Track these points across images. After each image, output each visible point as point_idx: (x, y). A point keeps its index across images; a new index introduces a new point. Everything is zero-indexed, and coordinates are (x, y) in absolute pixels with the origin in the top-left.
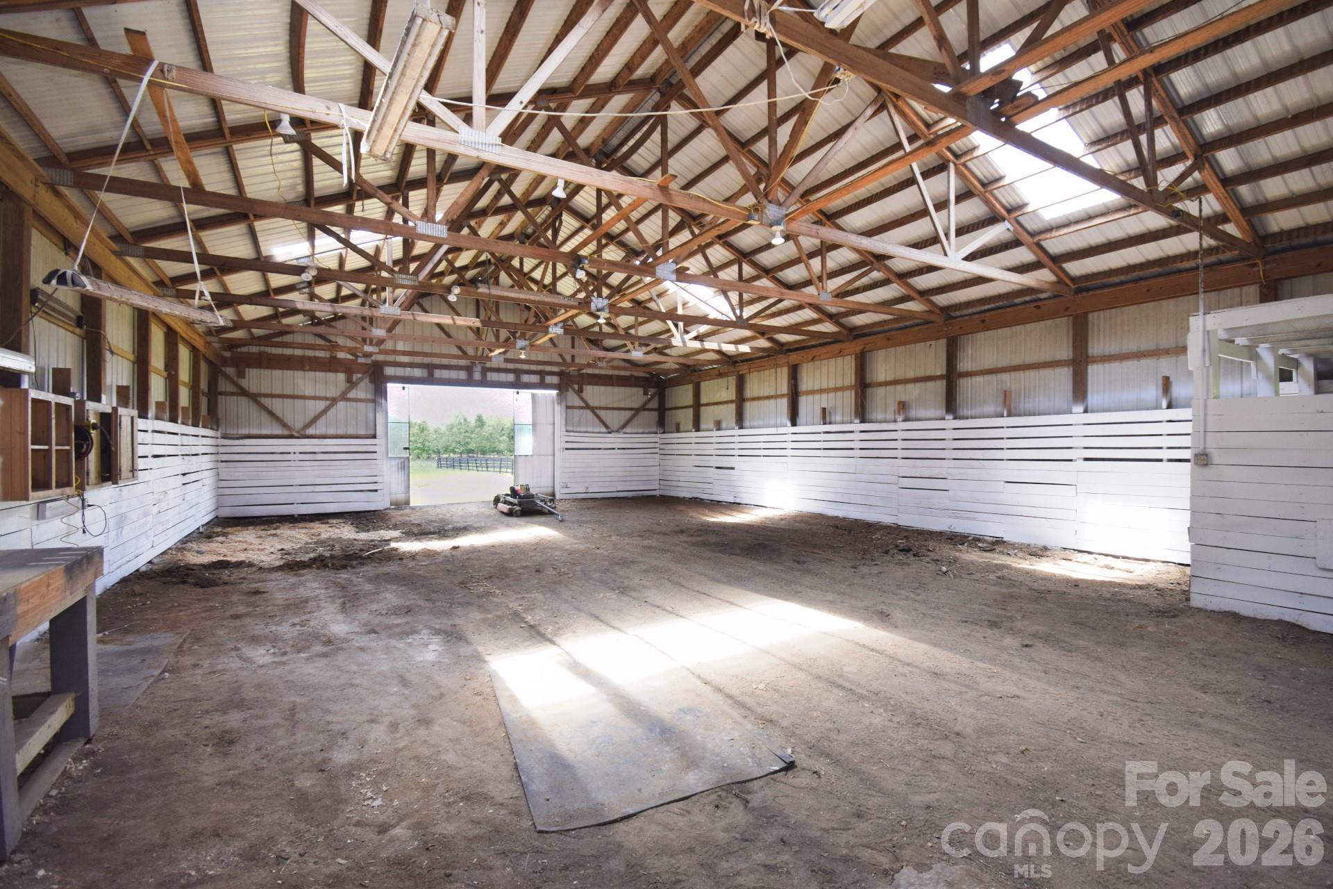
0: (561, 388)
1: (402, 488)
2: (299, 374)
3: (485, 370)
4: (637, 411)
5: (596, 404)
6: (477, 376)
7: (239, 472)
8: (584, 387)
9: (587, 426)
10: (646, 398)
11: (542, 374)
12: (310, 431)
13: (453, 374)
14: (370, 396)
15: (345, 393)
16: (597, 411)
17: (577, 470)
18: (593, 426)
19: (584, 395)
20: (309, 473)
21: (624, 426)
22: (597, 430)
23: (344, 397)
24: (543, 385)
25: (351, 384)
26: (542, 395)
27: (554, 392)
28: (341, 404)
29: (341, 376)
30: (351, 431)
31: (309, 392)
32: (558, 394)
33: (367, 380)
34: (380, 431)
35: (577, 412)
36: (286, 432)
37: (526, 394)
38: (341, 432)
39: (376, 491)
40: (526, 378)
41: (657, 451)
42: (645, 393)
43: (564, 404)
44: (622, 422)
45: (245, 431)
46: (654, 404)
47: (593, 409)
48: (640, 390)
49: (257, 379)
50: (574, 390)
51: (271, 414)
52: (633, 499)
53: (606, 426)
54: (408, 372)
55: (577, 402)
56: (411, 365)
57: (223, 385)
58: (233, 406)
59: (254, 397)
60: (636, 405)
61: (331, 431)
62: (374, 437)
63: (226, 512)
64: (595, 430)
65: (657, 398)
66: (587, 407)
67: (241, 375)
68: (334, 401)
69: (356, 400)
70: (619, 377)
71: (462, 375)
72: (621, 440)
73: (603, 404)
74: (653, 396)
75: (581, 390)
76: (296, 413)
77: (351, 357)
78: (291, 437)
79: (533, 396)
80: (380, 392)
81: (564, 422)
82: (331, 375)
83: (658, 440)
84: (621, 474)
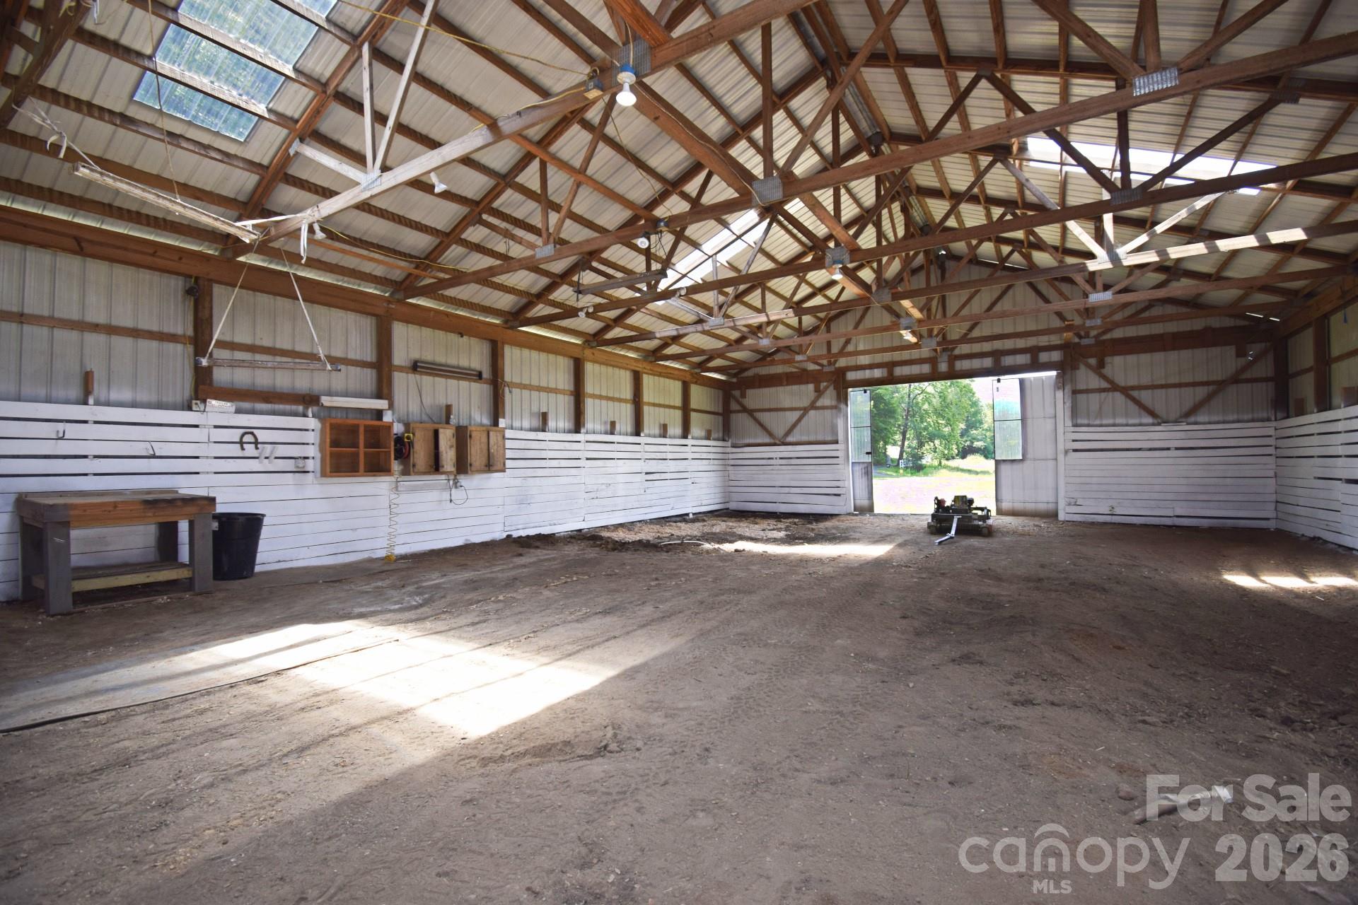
0: (1066, 368)
1: (865, 494)
2: (780, 389)
3: (953, 359)
4: (1221, 385)
5: (1132, 382)
6: (943, 367)
7: (742, 473)
8: (1108, 359)
9: (1114, 417)
10: (1242, 361)
11: (1034, 351)
12: (790, 439)
13: (915, 370)
14: (834, 403)
15: (814, 402)
16: (1135, 393)
17: (1094, 480)
18: (1127, 415)
19: (1107, 371)
20: (783, 476)
21: (1188, 414)
22: (1136, 421)
23: (813, 406)
24: (1035, 366)
25: (819, 393)
26: (1035, 379)
27: (1054, 373)
28: (812, 413)
29: (811, 387)
30: (820, 438)
31: (787, 404)
32: (1058, 376)
33: (832, 388)
34: (841, 437)
35: (1094, 398)
36: (772, 441)
37: (1011, 383)
38: (812, 438)
39: (839, 495)
40: (1008, 361)
41: (1271, 450)
42: (1241, 353)
43: (1068, 388)
44: (1188, 405)
45: (747, 441)
46: (1265, 368)
47: (1125, 391)
48: (1230, 351)
49: (756, 398)
50: (1089, 366)
51: (761, 425)
52: (1211, 530)
53: (1152, 413)
54: (867, 374)
55: (1095, 382)
56: (871, 367)
57: (734, 406)
58: (740, 420)
59: (751, 413)
60: (1218, 376)
61: (805, 438)
62: (836, 442)
63: (733, 506)
64: (1131, 421)
65: (1270, 357)
66: (1114, 387)
67: (743, 396)
68: (805, 410)
69: (824, 408)
70: (1175, 336)
71: (926, 369)
72: (1182, 435)
73: (1146, 380)
74: (1257, 359)
75: (1101, 364)
76: (779, 423)
77: (817, 367)
78: (775, 444)
79: (1022, 382)
80: (843, 398)
81: (1068, 413)
82: (803, 387)
83: (1271, 432)
84: (1183, 489)
